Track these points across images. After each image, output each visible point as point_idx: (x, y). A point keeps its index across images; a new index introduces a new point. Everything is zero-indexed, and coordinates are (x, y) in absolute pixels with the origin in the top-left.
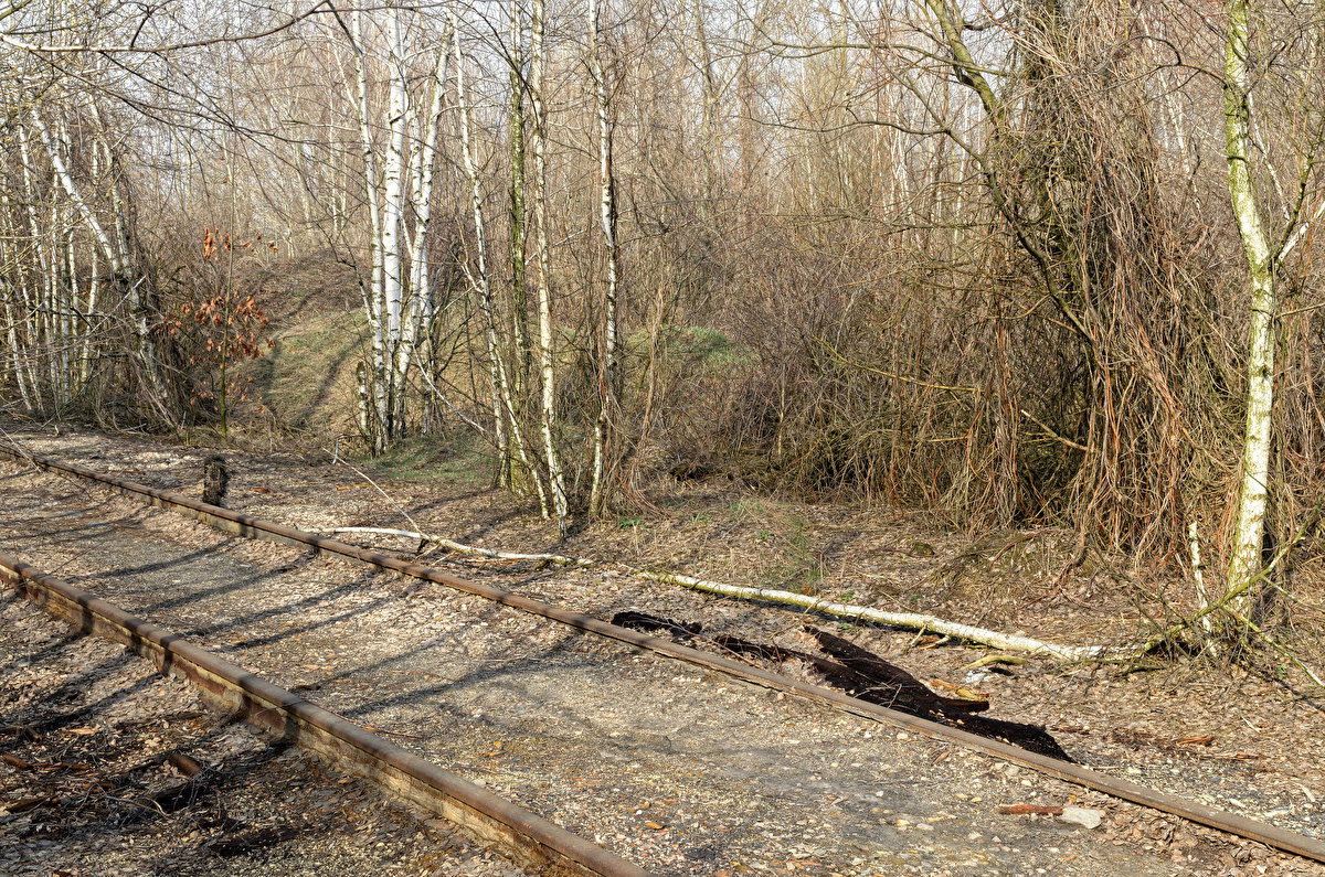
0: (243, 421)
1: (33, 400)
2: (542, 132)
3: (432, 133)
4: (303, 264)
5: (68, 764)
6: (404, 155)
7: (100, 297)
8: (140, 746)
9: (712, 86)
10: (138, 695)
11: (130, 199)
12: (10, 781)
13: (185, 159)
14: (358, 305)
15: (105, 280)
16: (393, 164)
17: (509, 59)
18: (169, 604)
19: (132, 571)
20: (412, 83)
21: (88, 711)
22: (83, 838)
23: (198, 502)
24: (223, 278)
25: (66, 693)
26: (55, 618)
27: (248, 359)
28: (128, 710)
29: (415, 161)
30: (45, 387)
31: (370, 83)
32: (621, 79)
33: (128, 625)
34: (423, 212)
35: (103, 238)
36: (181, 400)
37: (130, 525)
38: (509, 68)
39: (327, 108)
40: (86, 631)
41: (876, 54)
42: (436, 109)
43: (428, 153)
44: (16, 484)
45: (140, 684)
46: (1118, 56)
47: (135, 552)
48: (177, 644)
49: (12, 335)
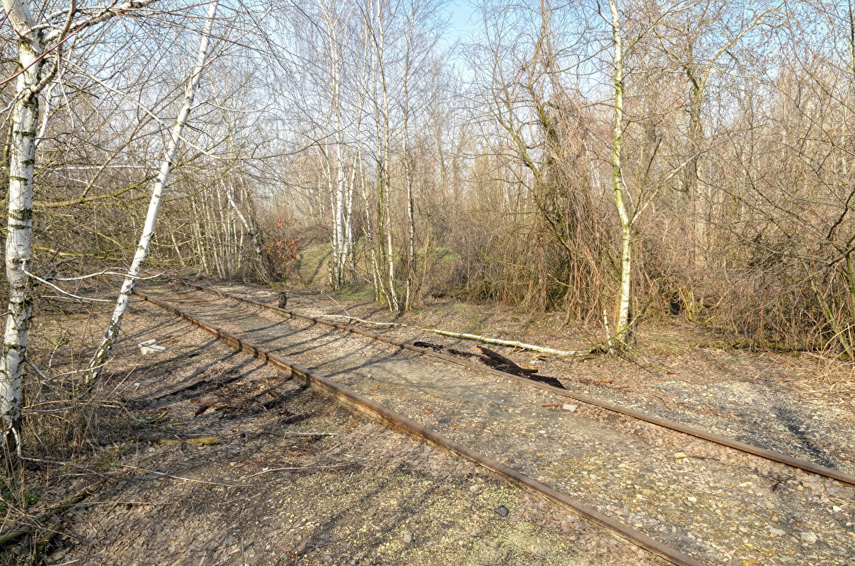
0: (291, 280)
1: (222, 275)
2: (388, 184)
3: (352, 185)
4: (310, 229)
5: (234, 394)
6: (343, 192)
7: (244, 240)
8: (258, 388)
9: (444, 169)
10: (258, 371)
11: (254, 209)
12: (215, 400)
13: (271, 195)
14: (328, 242)
15: (245, 235)
16: (339, 196)
17: (377, 160)
18: (268, 341)
19: (255, 330)
20: (345, 169)
21: (241, 377)
22: (240, 419)
23: (277, 307)
24: (284, 234)
25: (232, 371)
26: (230, 346)
27: (293, 260)
28: (254, 376)
29: (347, 194)
30: (227, 271)
31: (332, 169)
32: (414, 166)
33: (254, 348)
34: (350, 211)
35: (244, 221)
36: (271, 274)
37: (254, 315)
38: (377, 163)
39: (317, 177)
40: (240, 350)
41: (497, 157)
42: (353, 177)
43: (351, 192)
44: (217, 302)
45: (258, 368)
46: (578, 156)
47: (256, 324)
48: (270, 354)
49: (215, 254)
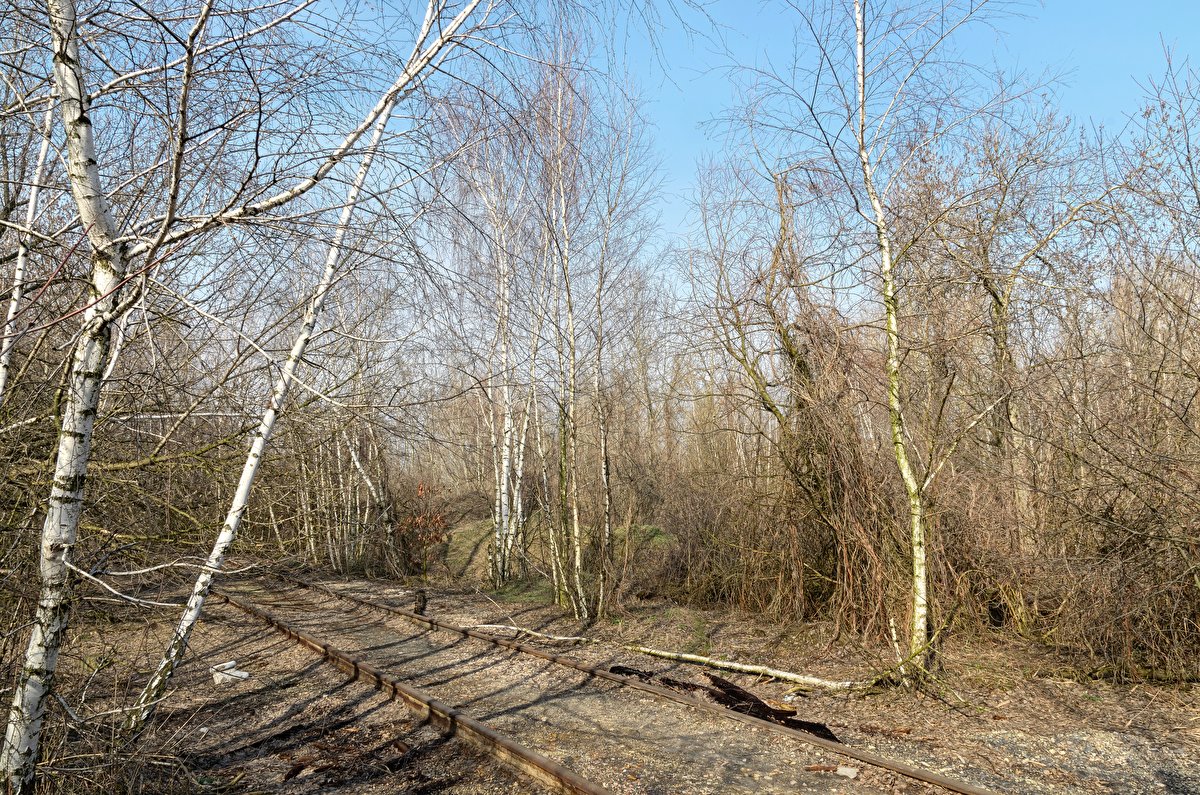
0: (434, 573)
1: (337, 565)
2: (574, 436)
3: (524, 437)
4: (460, 500)
5: (343, 745)
6: (511, 448)
7: (370, 515)
8: (379, 737)
9: (652, 414)
10: (380, 711)
11: (386, 471)
12: (316, 756)
13: (411, 451)
14: (488, 516)
15: (372, 507)
16: (506, 452)
17: (559, 404)
18: (396, 664)
19: (379, 648)
20: (515, 415)
21: (356, 719)
22: (350, 786)
23: (412, 613)
24: (427, 505)
25: (342, 710)
26: (342, 672)
27: (437, 543)
28: (375, 718)
29: (516, 450)
30: (343, 557)
31: (495, 416)
32: (610, 411)
33: (375, 675)
34: (520, 474)
35: (372, 489)
36: (406, 564)
37: (378, 624)
38: (558, 408)
39: (475, 427)
40: (355, 678)
41: (726, 399)
42: (525, 426)
43: (522, 447)
44: (327, 605)
45: (381, 705)
46: (839, 397)
47: (382, 638)
48: (399, 685)
49: (329, 534)
